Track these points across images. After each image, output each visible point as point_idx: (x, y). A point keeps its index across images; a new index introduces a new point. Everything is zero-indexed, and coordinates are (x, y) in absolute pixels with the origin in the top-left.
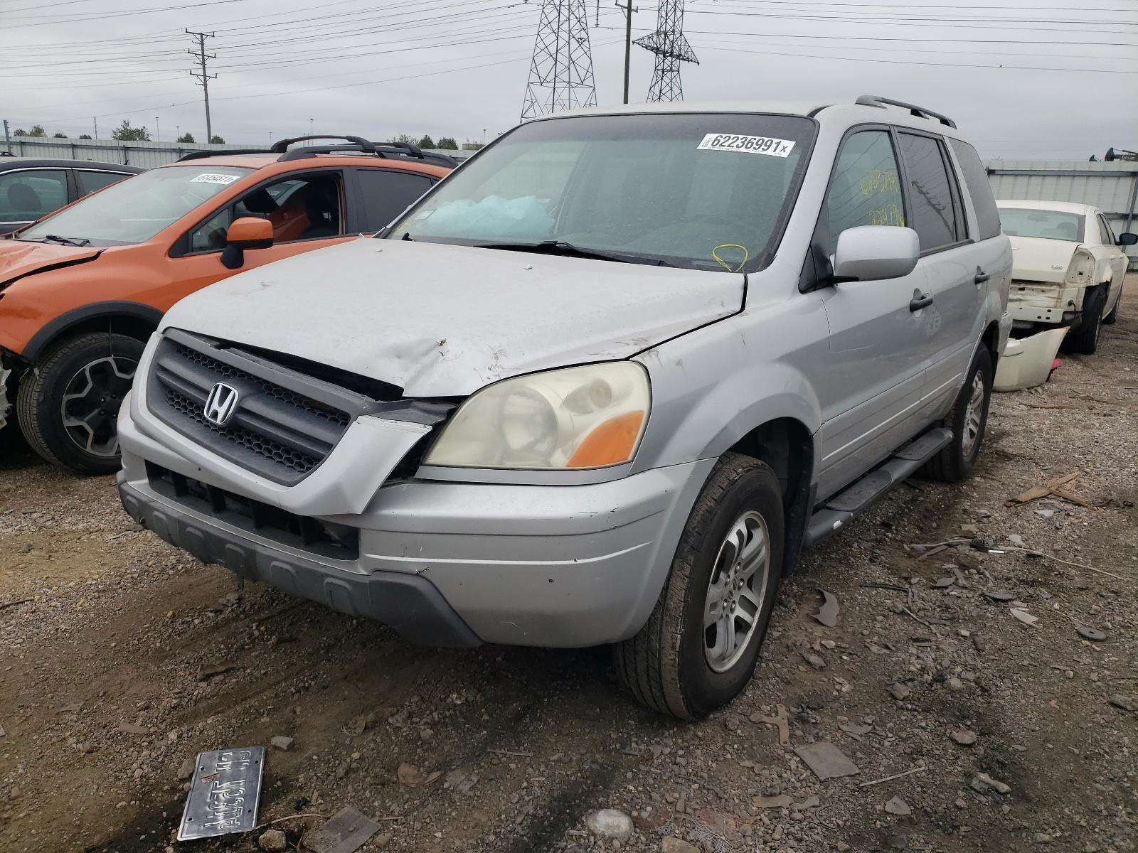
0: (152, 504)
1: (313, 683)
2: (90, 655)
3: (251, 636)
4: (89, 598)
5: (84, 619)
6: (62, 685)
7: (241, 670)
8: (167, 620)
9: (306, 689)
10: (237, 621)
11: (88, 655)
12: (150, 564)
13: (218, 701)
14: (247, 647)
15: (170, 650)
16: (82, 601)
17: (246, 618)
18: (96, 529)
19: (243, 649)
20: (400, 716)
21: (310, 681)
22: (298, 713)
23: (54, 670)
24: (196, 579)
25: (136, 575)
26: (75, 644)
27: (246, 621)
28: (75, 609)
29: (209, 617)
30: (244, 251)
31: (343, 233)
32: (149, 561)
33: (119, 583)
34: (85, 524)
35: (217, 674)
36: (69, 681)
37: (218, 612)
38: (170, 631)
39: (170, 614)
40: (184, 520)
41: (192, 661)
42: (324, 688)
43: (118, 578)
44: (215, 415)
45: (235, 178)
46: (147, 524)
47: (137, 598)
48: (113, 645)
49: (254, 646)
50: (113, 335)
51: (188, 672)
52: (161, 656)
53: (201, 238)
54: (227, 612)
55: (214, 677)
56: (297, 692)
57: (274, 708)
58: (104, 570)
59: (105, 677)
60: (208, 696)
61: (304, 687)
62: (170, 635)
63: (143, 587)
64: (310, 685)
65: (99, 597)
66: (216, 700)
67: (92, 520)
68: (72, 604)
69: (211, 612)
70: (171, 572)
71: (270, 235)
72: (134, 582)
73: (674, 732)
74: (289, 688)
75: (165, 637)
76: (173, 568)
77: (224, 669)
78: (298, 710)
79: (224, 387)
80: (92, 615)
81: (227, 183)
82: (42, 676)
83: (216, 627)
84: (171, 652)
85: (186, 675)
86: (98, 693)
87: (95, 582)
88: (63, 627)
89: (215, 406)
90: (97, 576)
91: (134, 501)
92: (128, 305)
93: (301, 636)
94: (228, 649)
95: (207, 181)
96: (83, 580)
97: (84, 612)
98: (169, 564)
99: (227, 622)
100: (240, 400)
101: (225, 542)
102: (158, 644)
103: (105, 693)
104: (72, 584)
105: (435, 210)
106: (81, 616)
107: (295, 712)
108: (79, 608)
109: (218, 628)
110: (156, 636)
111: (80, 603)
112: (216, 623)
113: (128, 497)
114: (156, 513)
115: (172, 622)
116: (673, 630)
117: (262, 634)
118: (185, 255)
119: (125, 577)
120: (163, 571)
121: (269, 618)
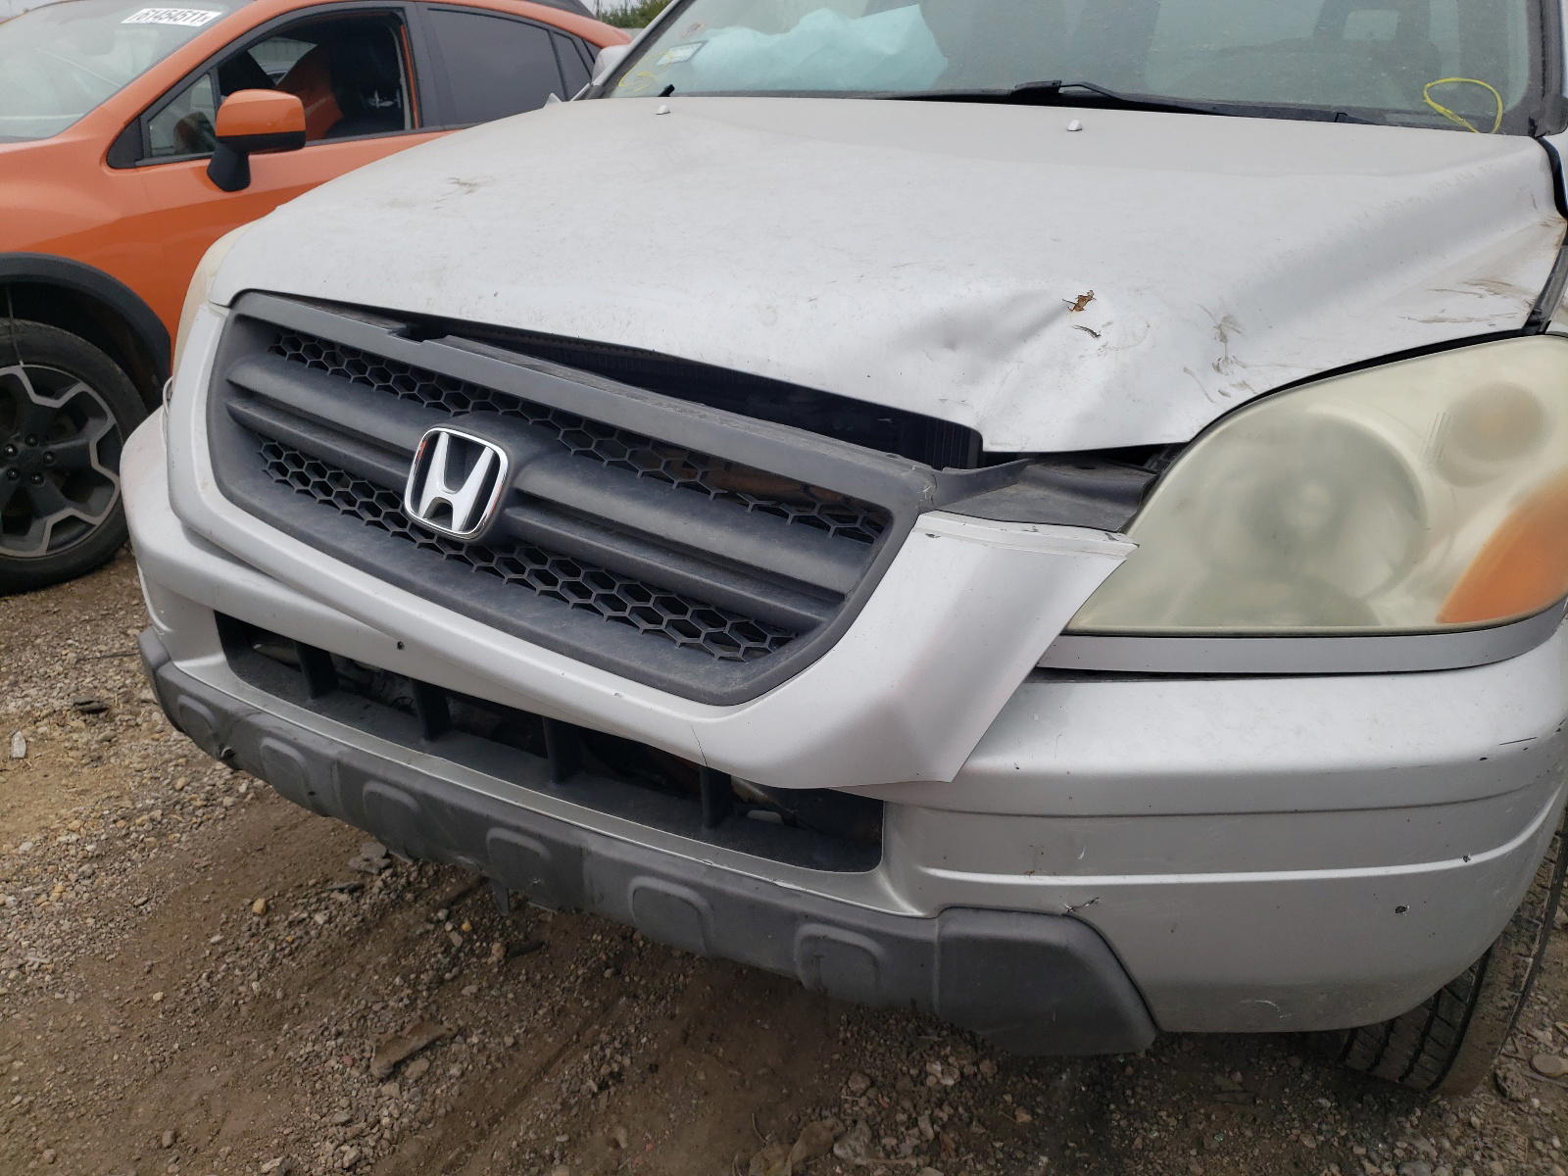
0: (255, 720)
1: (627, 1062)
2: (113, 1029)
3: (447, 947)
4: (73, 877)
5: (74, 933)
6: (68, 1120)
7: (458, 1038)
8: (256, 919)
9: (617, 1077)
10: (401, 908)
11: (106, 1029)
12: (179, 783)
13: (439, 1133)
14: (448, 976)
15: (285, 996)
16: (59, 886)
17: (416, 900)
18: (45, 712)
19: (441, 981)
20: (857, 1139)
21: (619, 1058)
22: (623, 1145)
23: (40, 1077)
24: (283, 814)
25: (157, 814)
26: (70, 1001)
27: (421, 907)
28: (49, 909)
29: (341, 904)
30: (252, 157)
31: (413, 127)
32: (174, 778)
33: (127, 835)
34: (20, 702)
35: (412, 1056)
36: (83, 1110)
37: (357, 890)
38: (272, 947)
39: (259, 905)
40: (355, 763)
41: (346, 1027)
42: (654, 1068)
43: (121, 823)
44: (443, 510)
45: (213, 15)
46: (240, 758)
47: (177, 870)
48: (158, 996)
49: (461, 972)
50: (18, 322)
51: (347, 1060)
52: (272, 1015)
53: (160, 133)
54: (376, 890)
55: (407, 1066)
56: (600, 1088)
57: (569, 1141)
58: (85, 806)
59: (161, 1087)
60: (416, 1125)
61: (611, 1074)
62: (274, 959)
63: (180, 839)
64: (622, 1067)
65: (94, 873)
66: (433, 1133)
67: (33, 692)
68: (38, 895)
69: (341, 890)
70: (228, 801)
71: (300, 125)
72: (159, 830)
73: (1419, 1118)
74: (582, 1082)
75: (264, 962)
76: (228, 791)
77: (424, 1042)
78: (621, 1136)
79: (453, 439)
80: (90, 921)
81: (198, 24)
82: (18, 1098)
83: (365, 930)
84: (289, 1004)
85: (345, 1067)
86: (159, 1139)
87: (74, 837)
88: (34, 958)
89: (436, 486)
90: (76, 824)
91: (202, 709)
92: (37, 261)
93: (547, 935)
94: (414, 985)
95: (157, 21)
96: (49, 834)
97: (73, 913)
98: (220, 783)
99: (382, 912)
100: (515, 471)
101: (489, 822)
102: (254, 985)
103: (175, 1137)
104: (26, 846)
105: (704, 43)
106: (66, 925)
107: (617, 1145)
108: (58, 906)
109: (369, 931)
110: (244, 962)
111: (55, 895)
112: (363, 920)
113: (183, 700)
114: (268, 742)
115: (267, 924)
116: (1523, 950)
117: (468, 938)
118: (137, 163)
119: (138, 821)
120: (210, 801)
121: (462, 896)
